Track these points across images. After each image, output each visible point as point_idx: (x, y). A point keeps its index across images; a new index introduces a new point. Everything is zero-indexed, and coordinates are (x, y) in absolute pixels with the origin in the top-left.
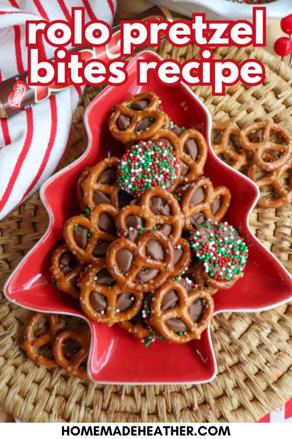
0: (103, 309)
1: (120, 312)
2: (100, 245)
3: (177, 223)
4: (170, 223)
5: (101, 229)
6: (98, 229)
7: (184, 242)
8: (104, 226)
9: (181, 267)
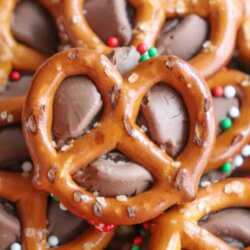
0: (13, 238)
1: (59, 244)
2: (14, 84)
3: (223, 8)
4: (204, 13)
5: (19, 40)
6: (11, 42)
7: (243, 80)
8: (26, 32)
9: (235, 137)
